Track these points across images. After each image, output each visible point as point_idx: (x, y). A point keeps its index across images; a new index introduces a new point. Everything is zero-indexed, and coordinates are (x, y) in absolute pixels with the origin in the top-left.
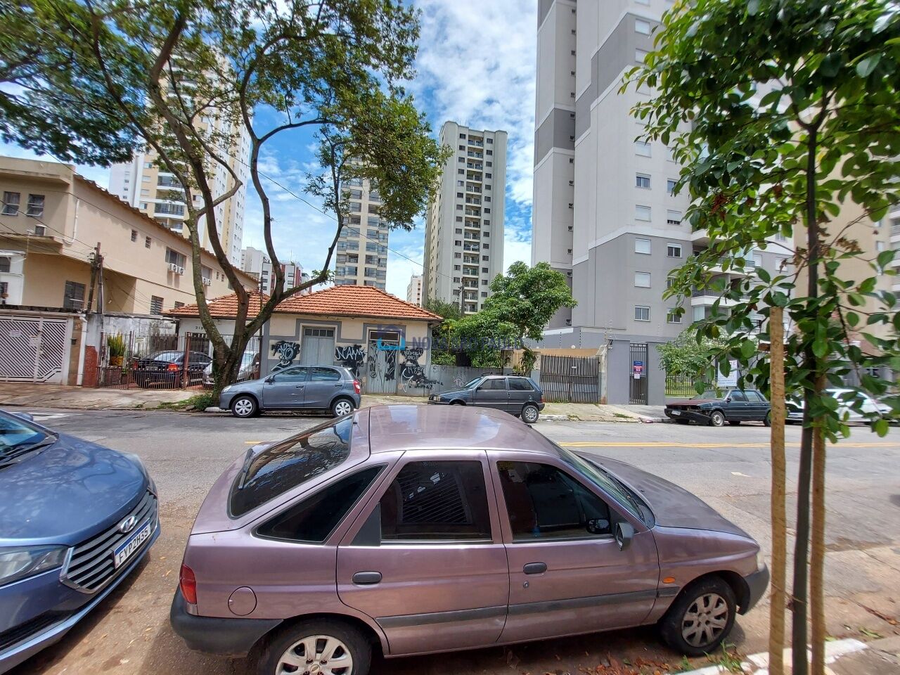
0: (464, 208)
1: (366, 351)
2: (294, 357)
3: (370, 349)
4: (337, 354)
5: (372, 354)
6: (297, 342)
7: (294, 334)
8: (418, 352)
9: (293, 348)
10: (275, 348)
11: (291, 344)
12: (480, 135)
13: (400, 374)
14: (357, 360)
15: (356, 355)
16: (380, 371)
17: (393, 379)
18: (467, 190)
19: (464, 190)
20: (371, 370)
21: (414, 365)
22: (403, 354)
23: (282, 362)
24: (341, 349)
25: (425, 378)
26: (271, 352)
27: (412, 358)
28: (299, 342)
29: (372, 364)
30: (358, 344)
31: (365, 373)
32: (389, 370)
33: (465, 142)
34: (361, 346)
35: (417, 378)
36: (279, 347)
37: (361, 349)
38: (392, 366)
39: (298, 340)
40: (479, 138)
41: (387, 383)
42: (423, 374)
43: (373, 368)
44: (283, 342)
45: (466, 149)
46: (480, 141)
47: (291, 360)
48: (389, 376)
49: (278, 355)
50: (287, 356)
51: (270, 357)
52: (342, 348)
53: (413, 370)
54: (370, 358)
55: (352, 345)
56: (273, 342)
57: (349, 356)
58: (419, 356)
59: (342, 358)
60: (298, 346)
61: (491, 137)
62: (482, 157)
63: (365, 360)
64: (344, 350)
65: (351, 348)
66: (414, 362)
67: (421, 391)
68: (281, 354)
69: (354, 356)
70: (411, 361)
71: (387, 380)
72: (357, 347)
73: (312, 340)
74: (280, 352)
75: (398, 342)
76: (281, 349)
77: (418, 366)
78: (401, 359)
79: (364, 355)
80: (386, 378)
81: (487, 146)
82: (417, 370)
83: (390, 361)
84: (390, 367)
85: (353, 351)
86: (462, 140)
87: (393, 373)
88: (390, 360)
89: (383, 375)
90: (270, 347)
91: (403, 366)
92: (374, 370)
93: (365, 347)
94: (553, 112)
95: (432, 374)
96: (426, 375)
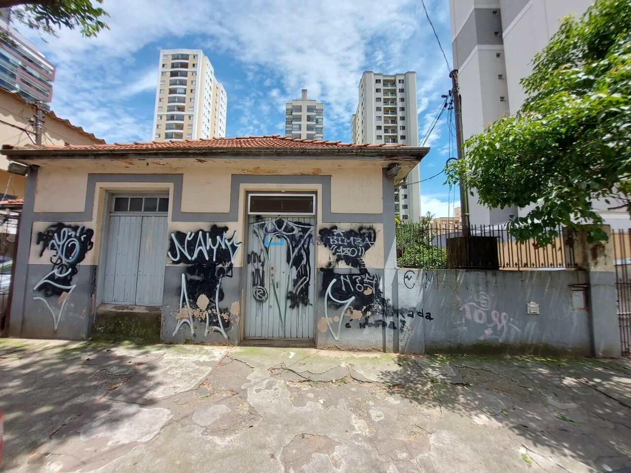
0: (383, 137)
1: (239, 238)
2: (81, 257)
3: (252, 236)
4: (172, 249)
5: (256, 246)
6: (88, 225)
7: (81, 208)
8: (362, 236)
9: (79, 239)
10: (44, 239)
11: (75, 228)
12: (393, 78)
13: (322, 294)
14: (219, 260)
15: (215, 248)
16: (276, 286)
17: (306, 303)
18: (385, 123)
19: (382, 123)
20: (254, 284)
21: (356, 271)
22: (327, 244)
23: (56, 271)
24: (181, 236)
25: (383, 301)
26: (36, 248)
27: (348, 252)
28: (92, 225)
29: (257, 270)
30: (220, 224)
31: (239, 292)
32: (295, 282)
33: (380, 86)
34: (226, 229)
35: (364, 303)
36: (52, 238)
37: (226, 235)
38: (303, 274)
39: (91, 219)
40: (392, 81)
41: (292, 314)
42: (378, 292)
43: (259, 279)
44: (60, 226)
45: (382, 91)
46: (393, 83)
47: (73, 266)
48: (298, 298)
49: (48, 253)
50: (67, 257)
51: (34, 260)
52: (185, 235)
53: (354, 283)
54: (251, 257)
55: (206, 226)
56: (40, 226)
57: (201, 252)
58: (367, 247)
59: (183, 259)
60: (90, 233)
61: (402, 78)
62: (396, 95)
63: (237, 260)
64: (188, 238)
65: (204, 233)
66: (355, 262)
67: (373, 335)
68: (54, 252)
69: (210, 252)
70: (348, 260)
71: (292, 307)
72: (217, 231)
73: (127, 221)
74: (53, 247)
75: (315, 217)
76: (55, 241)
77: (364, 271)
78: (322, 256)
79: (234, 248)
80: (289, 303)
81: (399, 86)
82: (362, 282)
83: (297, 262)
84: (299, 276)
85: (209, 241)
86: (377, 84)
87: (305, 291)
88: (299, 260)
89: (282, 293)
90: (35, 238)
91: (328, 273)
92: (262, 284)
93: (236, 229)
94: (474, 13)
95: (402, 290)
96: (388, 295)
